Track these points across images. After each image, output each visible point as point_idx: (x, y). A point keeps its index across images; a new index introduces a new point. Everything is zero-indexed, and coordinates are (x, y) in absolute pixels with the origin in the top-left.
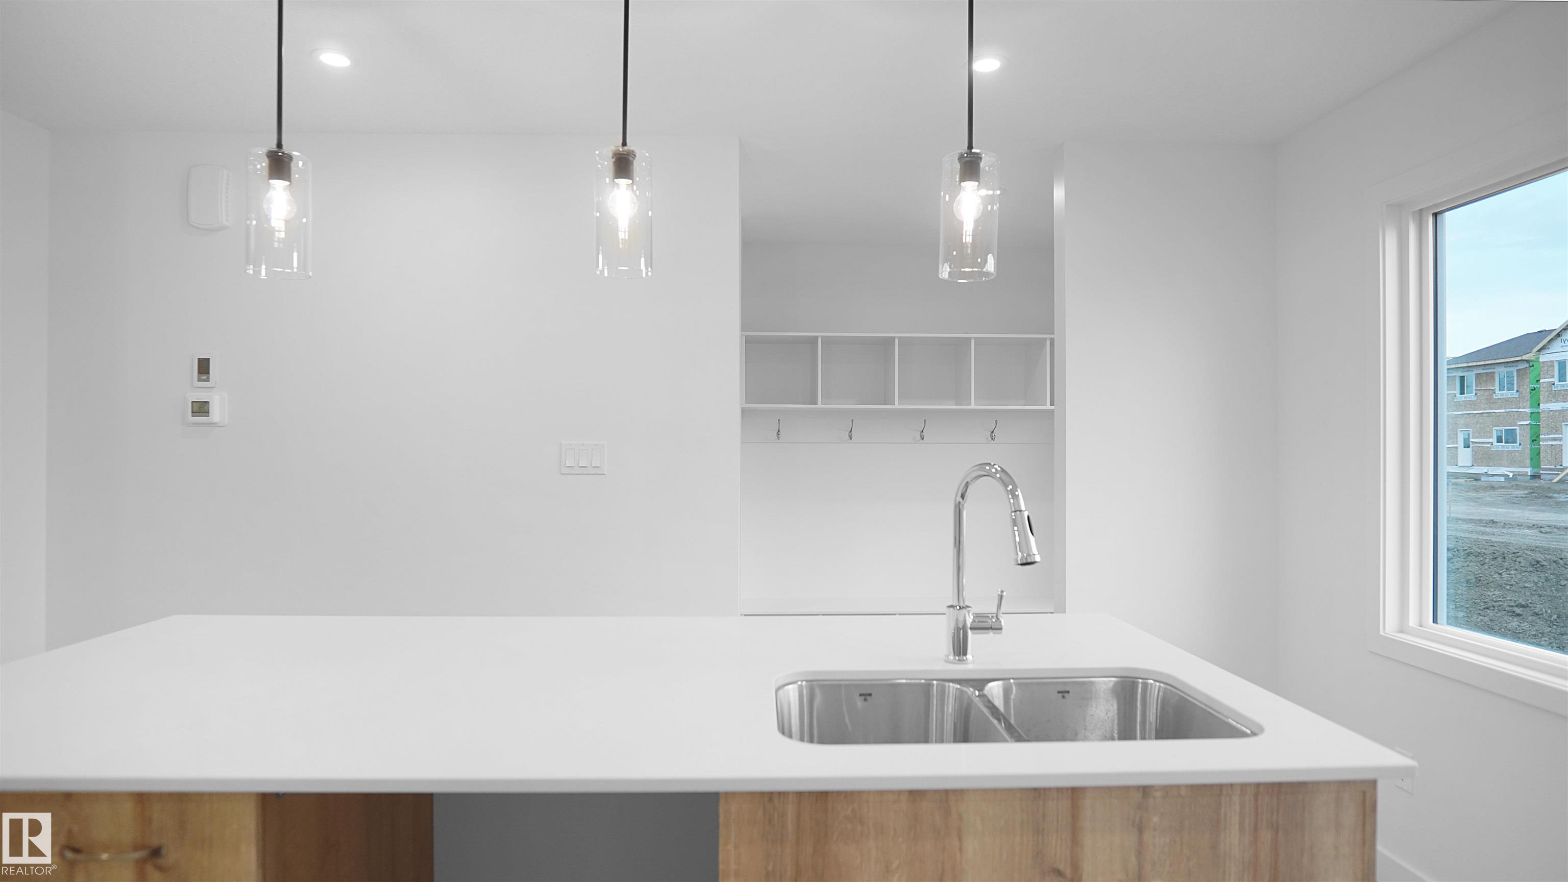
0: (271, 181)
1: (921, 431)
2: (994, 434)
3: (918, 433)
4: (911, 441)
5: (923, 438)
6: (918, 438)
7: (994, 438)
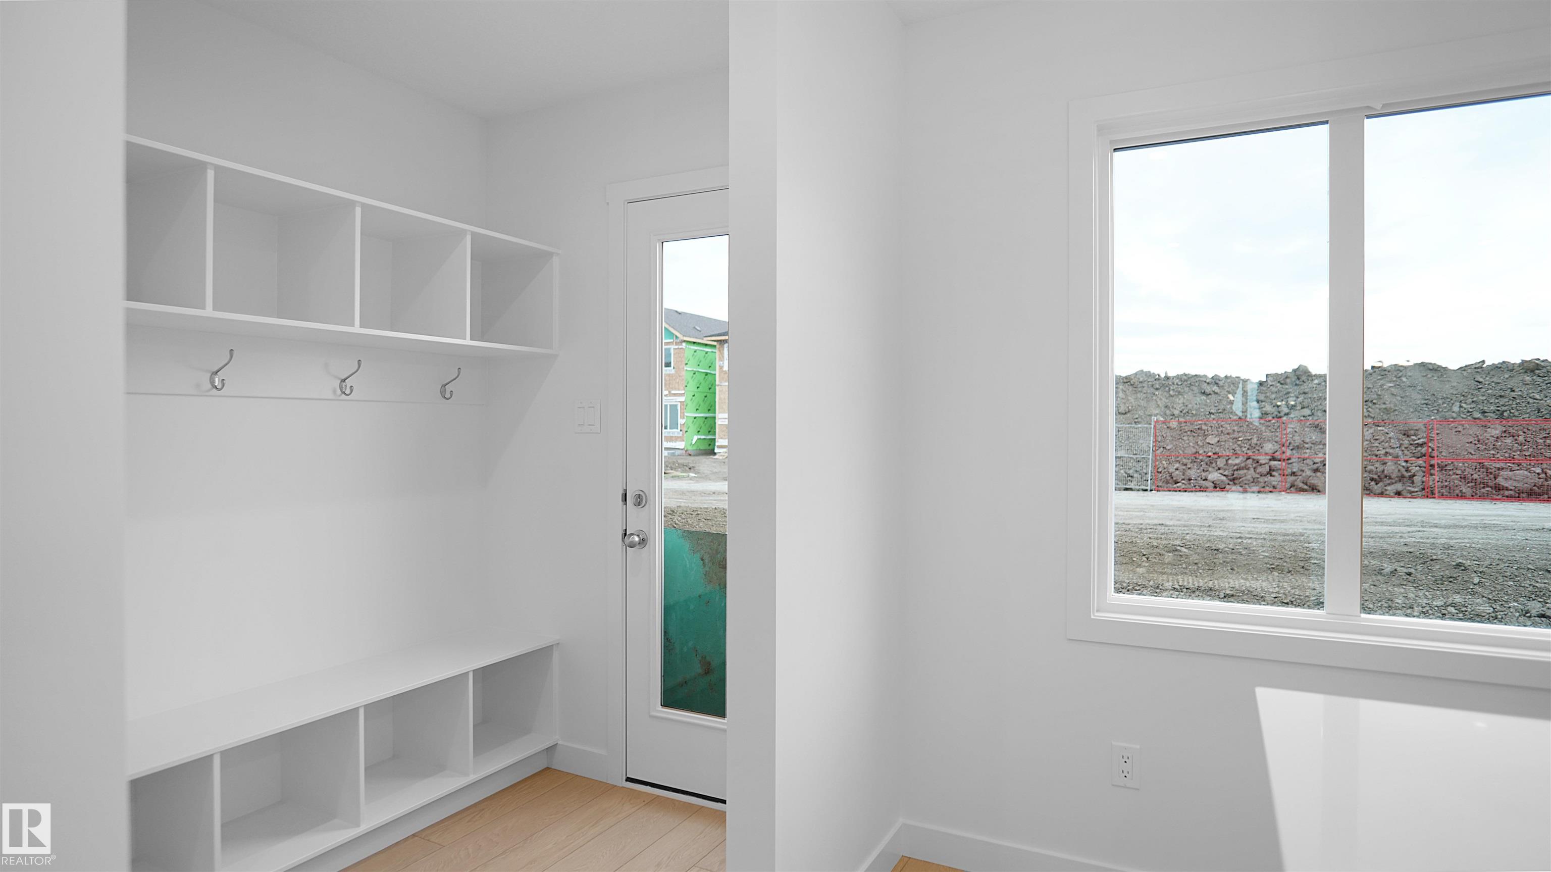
1: (344, 380)
2: (449, 388)
3: (339, 381)
4: (331, 396)
5: (348, 392)
6: (339, 392)
7: (448, 396)
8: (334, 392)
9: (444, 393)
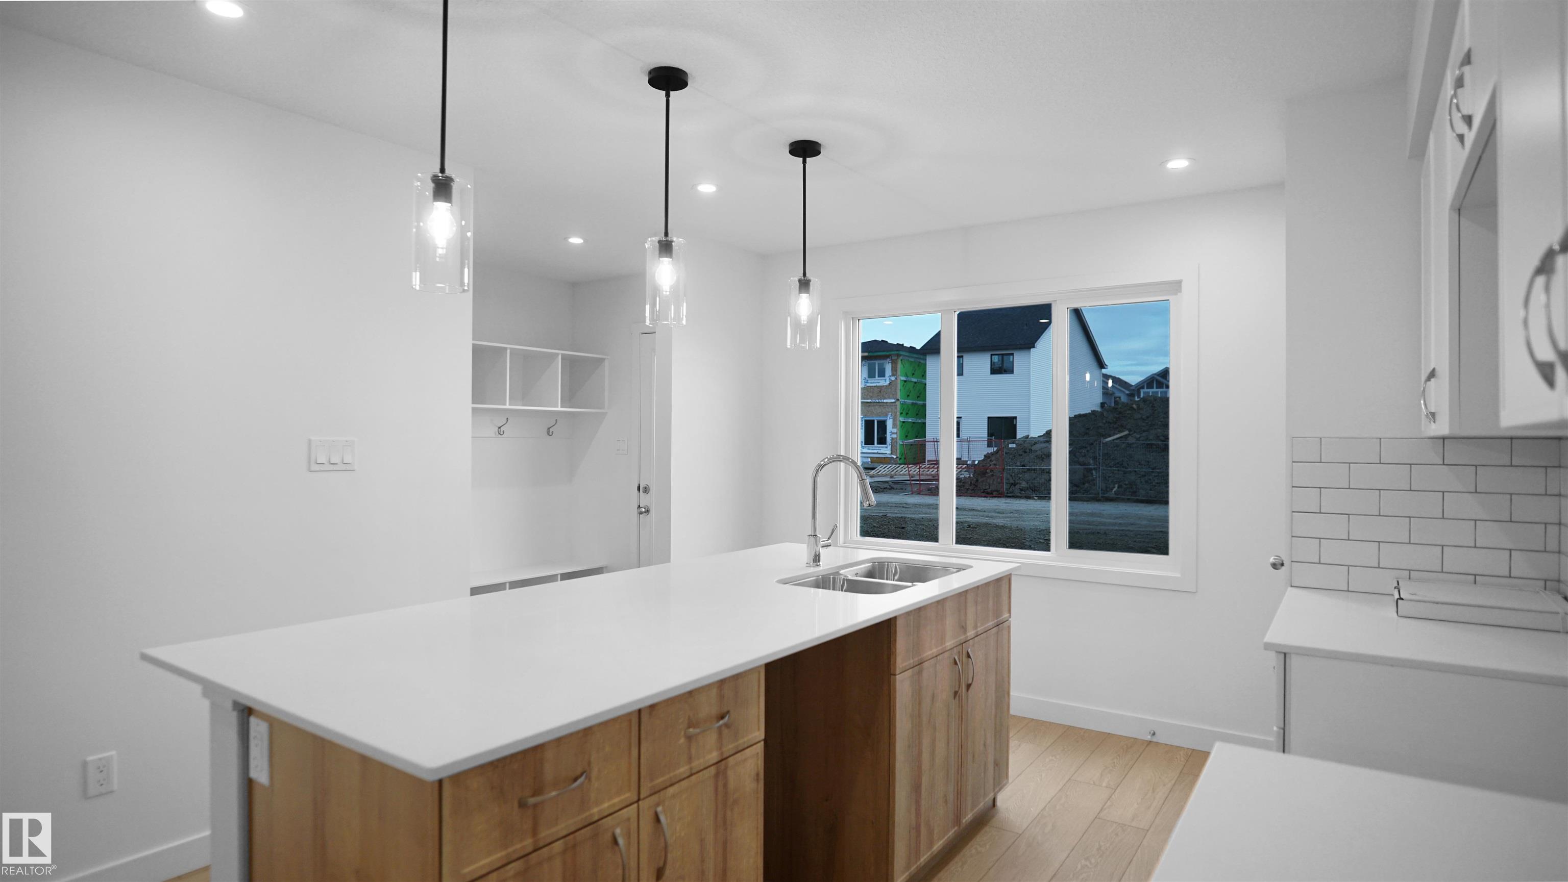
0: (434, 203)
1: (500, 428)
2: (551, 430)
3: (497, 428)
4: (494, 436)
5: (502, 433)
6: (498, 434)
7: (550, 434)
8: (496, 434)
9: (549, 433)
